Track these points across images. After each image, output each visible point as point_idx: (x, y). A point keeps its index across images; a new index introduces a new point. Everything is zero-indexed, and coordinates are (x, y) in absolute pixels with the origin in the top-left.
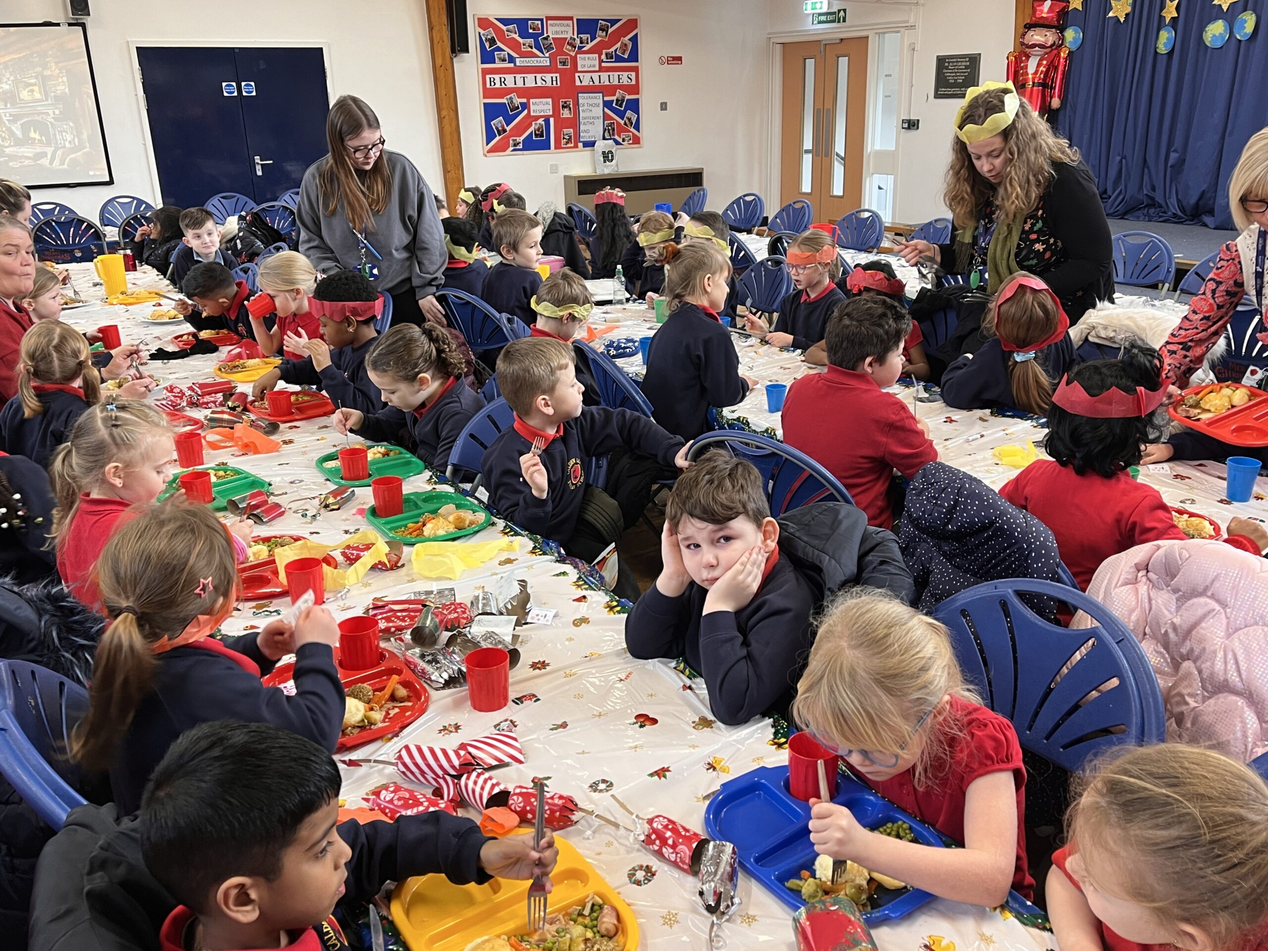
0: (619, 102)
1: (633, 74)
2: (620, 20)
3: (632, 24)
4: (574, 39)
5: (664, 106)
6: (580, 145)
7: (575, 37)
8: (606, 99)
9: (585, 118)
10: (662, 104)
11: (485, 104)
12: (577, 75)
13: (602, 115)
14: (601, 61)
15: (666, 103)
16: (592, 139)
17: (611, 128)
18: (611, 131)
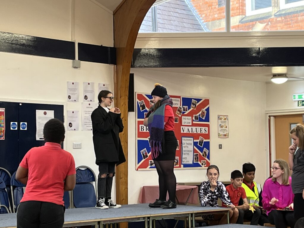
0: (201, 143)
1: (207, 128)
2: (201, 99)
3: (207, 102)
4: (181, 108)
5: (220, 147)
6: (182, 166)
7: (181, 107)
8: (195, 141)
9: (185, 151)
10: (219, 145)
11: (138, 140)
12: (182, 127)
13: (193, 150)
14: (193, 121)
15: (221, 145)
16: (188, 163)
17: (197, 157)
18: (197, 159)
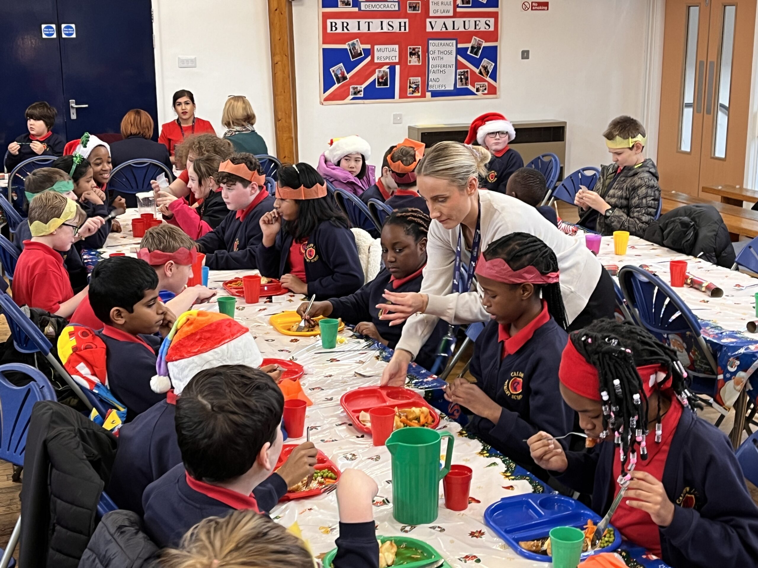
0: (475, 49)
1: (492, 20)
5: (525, 55)
6: (429, 94)
8: (460, 46)
9: (435, 66)
10: (523, 52)
11: (324, 49)
12: (428, 20)
13: (454, 63)
14: (456, 6)
15: (528, 52)
16: (443, 89)
17: (464, 78)
18: (464, 81)
